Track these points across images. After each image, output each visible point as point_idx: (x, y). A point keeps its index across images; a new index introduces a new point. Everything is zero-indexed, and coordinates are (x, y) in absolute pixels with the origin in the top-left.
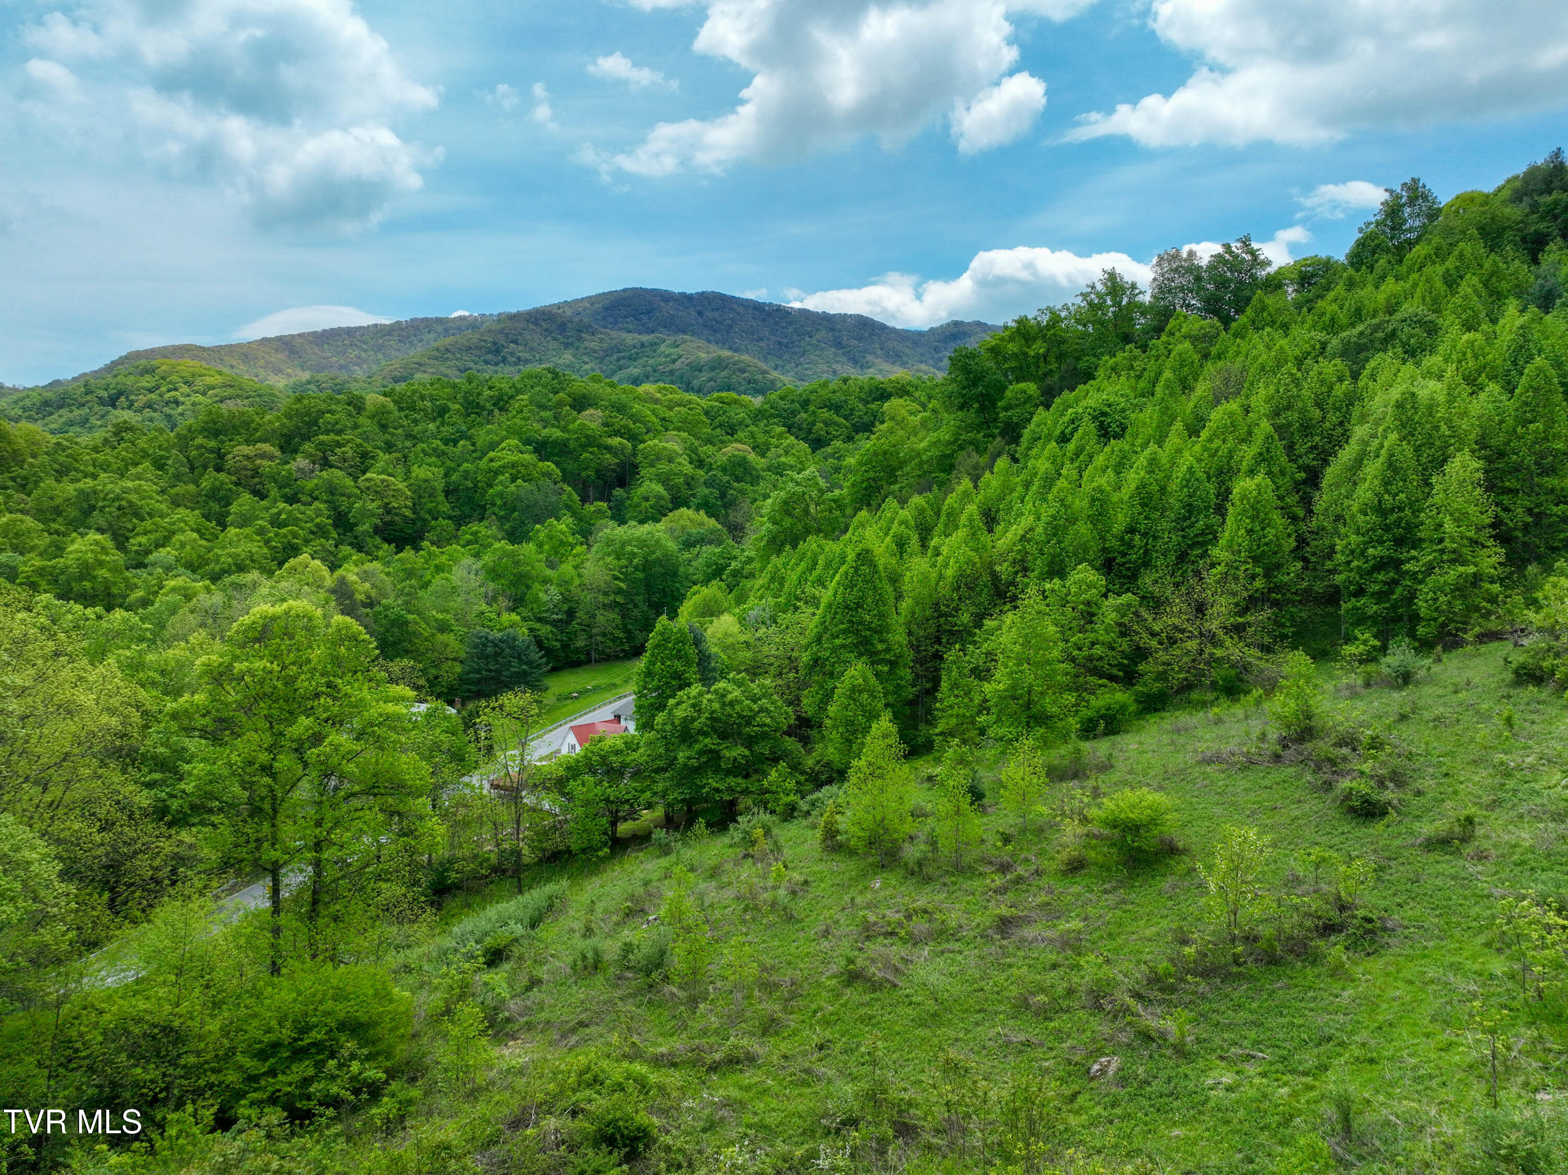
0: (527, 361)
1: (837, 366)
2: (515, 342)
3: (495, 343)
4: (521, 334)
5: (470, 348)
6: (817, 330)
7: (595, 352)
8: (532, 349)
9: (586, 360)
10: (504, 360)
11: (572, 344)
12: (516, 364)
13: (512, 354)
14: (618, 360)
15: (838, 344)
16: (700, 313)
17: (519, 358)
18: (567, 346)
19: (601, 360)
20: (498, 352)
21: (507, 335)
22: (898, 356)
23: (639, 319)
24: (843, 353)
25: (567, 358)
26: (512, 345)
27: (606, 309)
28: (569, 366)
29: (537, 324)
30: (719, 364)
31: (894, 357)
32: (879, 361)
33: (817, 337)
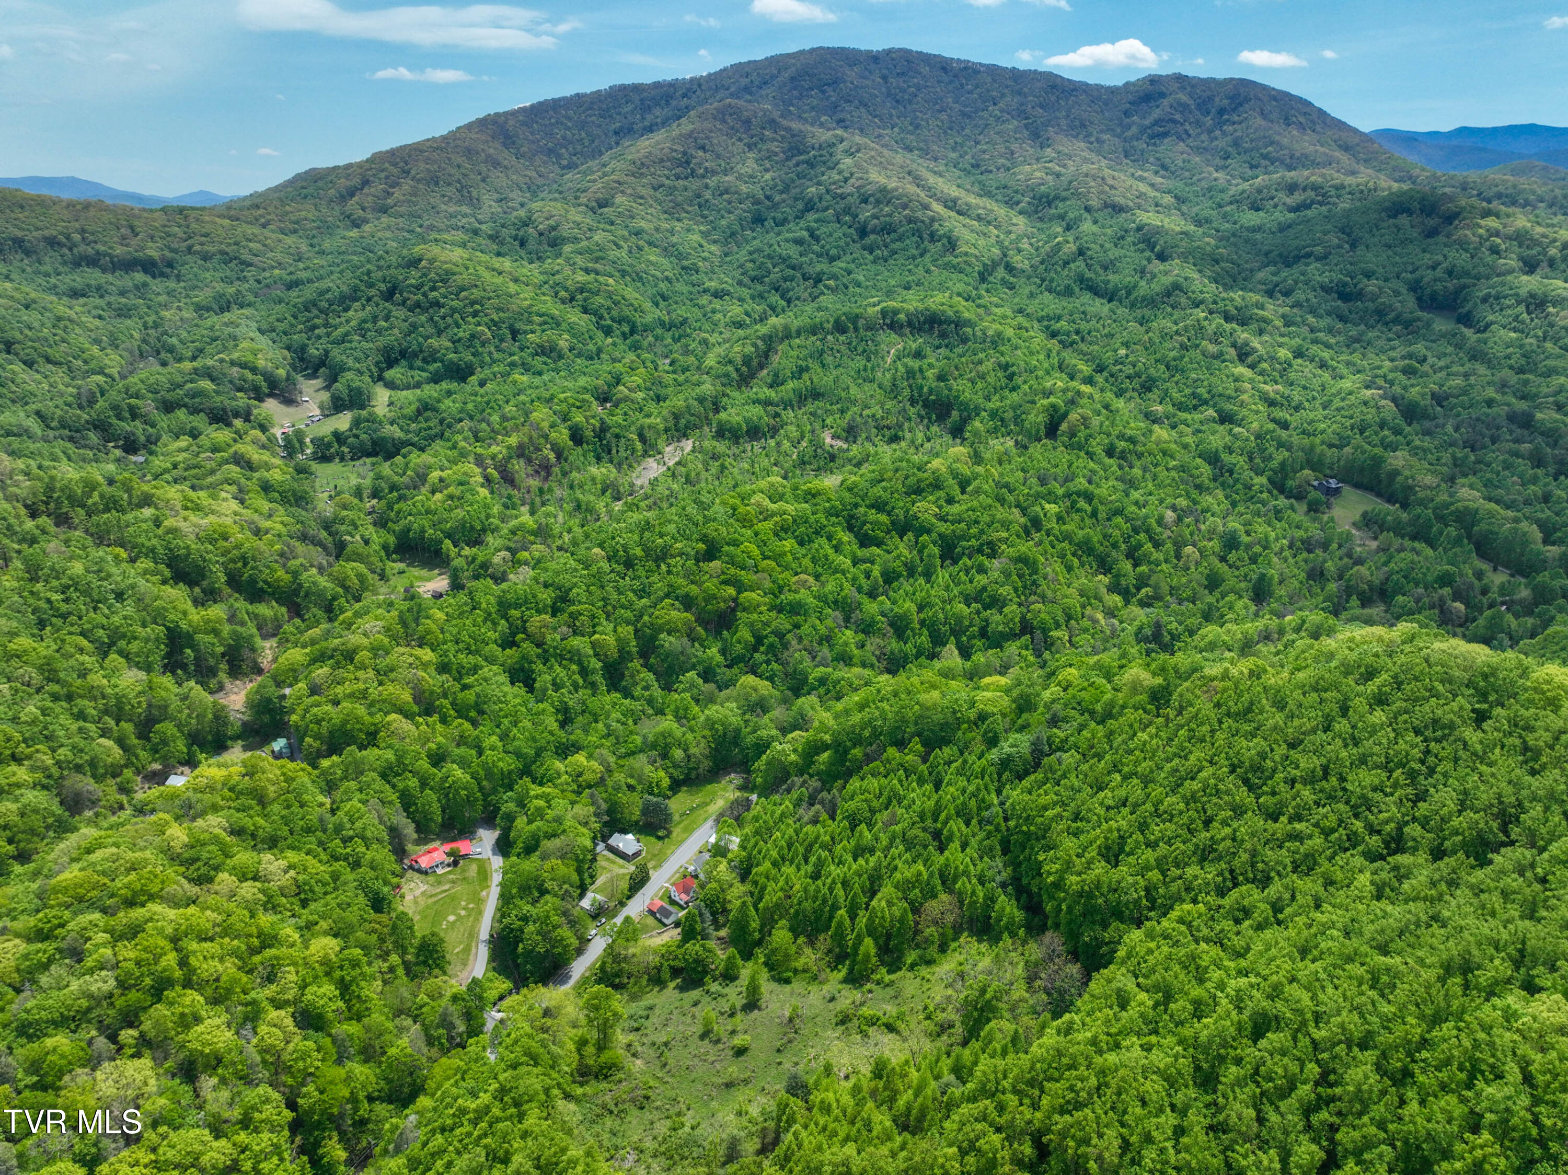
0: (714, 173)
1: (1015, 146)
2: (703, 148)
3: (684, 153)
4: (708, 138)
5: (662, 161)
6: (1003, 95)
7: (776, 154)
8: (718, 156)
9: (768, 165)
10: (693, 173)
11: (755, 145)
12: (703, 177)
13: (699, 165)
14: (797, 165)
15: (1022, 114)
16: (884, 78)
17: (706, 169)
18: (750, 147)
19: (782, 164)
20: (688, 163)
21: (696, 139)
22: (1083, 126)
23: (823, 92)
24: (1026, 127)
25: (749, 165)
26: (700, 153)
27: (792, 79)
28: (751, 177)
29: (724, 121)
30: (884, 196)
31: (1079, 128)
32: (1061, 137)
33: (1002, 105)
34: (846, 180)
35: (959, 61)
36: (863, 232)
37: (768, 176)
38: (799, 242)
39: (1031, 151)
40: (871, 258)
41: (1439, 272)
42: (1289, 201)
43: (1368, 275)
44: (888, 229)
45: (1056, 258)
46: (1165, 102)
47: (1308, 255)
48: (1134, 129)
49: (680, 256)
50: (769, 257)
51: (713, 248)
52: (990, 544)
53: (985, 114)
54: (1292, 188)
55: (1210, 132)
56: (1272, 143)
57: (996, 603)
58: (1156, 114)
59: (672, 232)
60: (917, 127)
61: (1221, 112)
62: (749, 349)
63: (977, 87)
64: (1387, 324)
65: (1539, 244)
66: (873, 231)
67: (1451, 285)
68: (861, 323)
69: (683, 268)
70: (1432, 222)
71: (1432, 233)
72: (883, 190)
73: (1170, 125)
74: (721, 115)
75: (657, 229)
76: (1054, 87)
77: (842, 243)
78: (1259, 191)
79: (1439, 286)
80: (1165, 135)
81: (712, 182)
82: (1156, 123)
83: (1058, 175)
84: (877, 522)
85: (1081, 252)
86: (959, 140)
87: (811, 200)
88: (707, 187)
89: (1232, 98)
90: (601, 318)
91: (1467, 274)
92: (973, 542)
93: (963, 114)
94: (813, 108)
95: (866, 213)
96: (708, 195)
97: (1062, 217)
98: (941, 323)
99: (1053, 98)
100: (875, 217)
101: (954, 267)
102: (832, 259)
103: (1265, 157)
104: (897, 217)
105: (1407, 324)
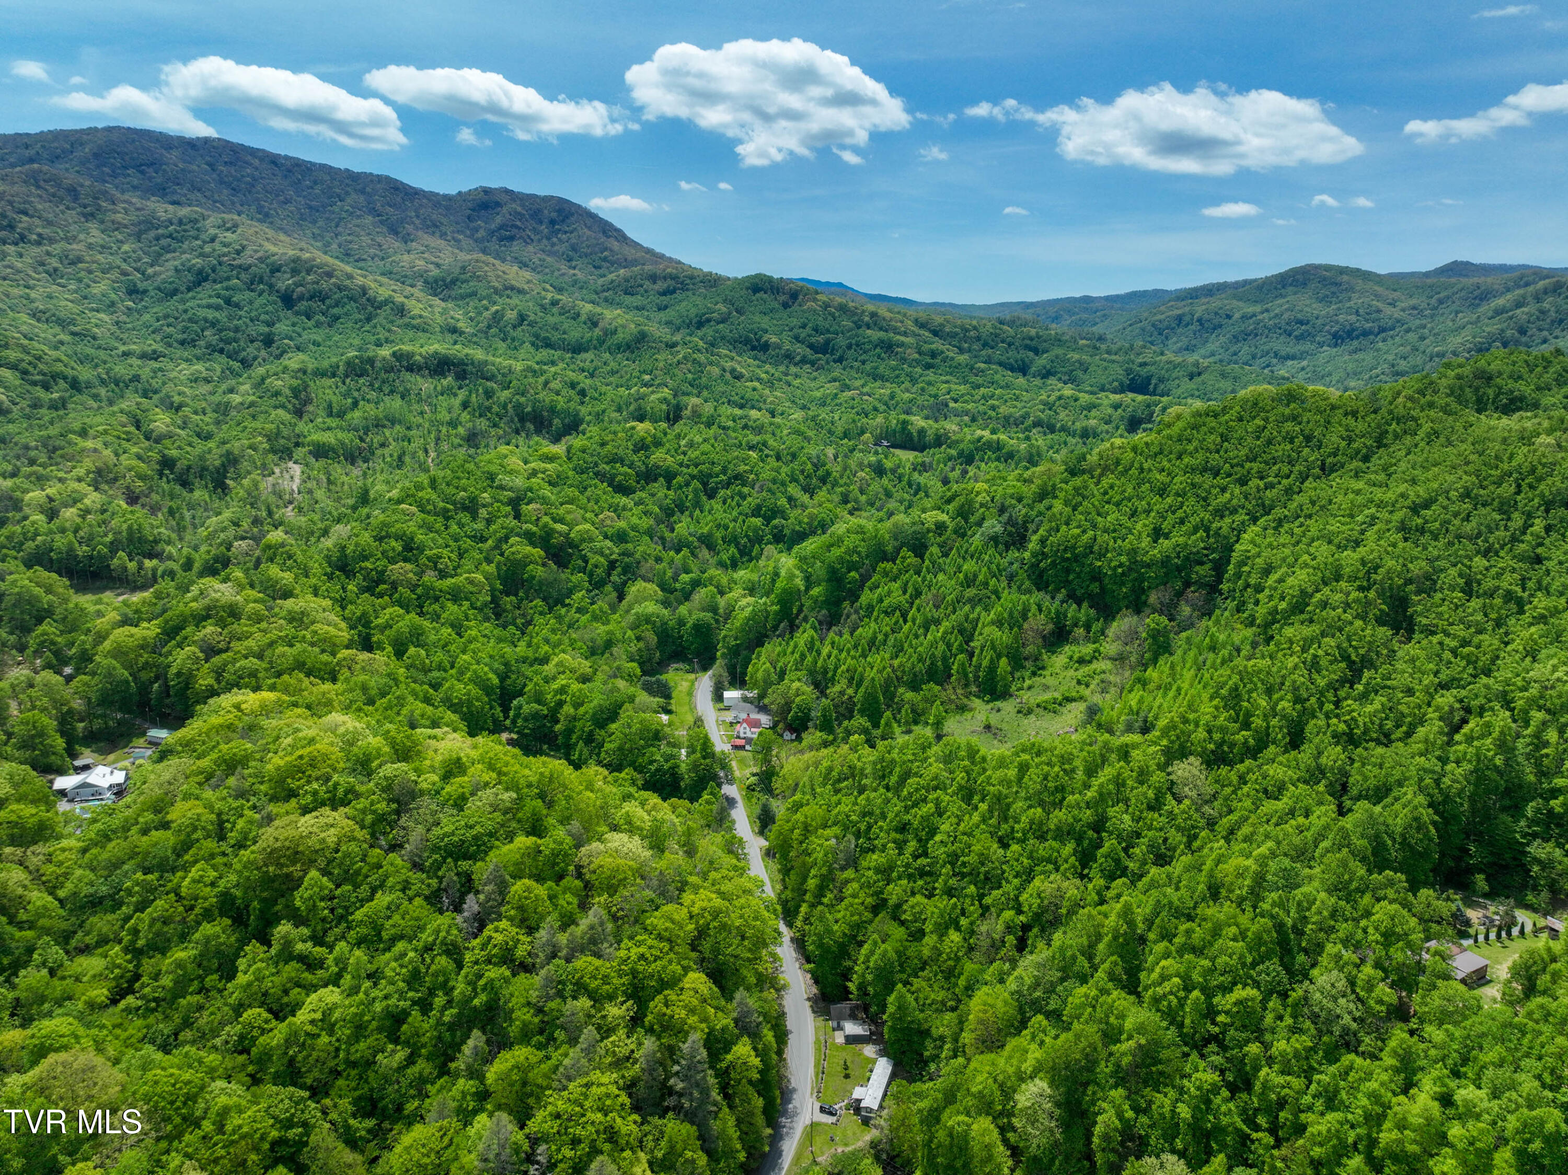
0: (52, 241)
1: (379, 239)
2: (25, 213)
4: (30, 203)
6: (347, 193)
7: (126, 226)
8: (50, 223)
9: (120, 237)
10: (23, 238)
11: (93, 215)
12: (39, 243)
13: (29, 230)
15: (374, 212)
16: (210, 165)
17: (40, 235)
18: (87, 217)
19: (138, 237)
21: (11, 203)
22: (435, 225)
23: (142, 172)
24: (381, 222)
25: (95, 234)
26: (25, 218)
27: (96, 156)
28: (103, 247)
29: (38, 187)
30: (297, 267)
31: (433, 227)
32: (420, 233)
33: (349, 200)
34: (238, 253)
35: (287, 157)
36: (288, 300)
37: (126, 247)
38: (218, 308)
39: (397, 244)
40: (310, 324)
41: (808, 330)
42: (656, 287)
43: (766, 331)
44: (320, 296)
45: (502, 324)
46: (505, 210)
47: (709, 320)
48: (481, 234)
49: (62, 323)
50: (191, 320)
51: (102, 316)
52: (737, 477)
53: (335, 208)
54: (653, 278)
55: (548, 239)
56: (606, 249)
57: (776, 512)
58: (499, 220)
59: (28, 298)
60: (267, 215)
61: (552, 222)
62: (295, 382)
63: (315, 183)
64: (796, 364)
65: (855, 314)
66: (301, 298)
67: (821, 339)
68: (378, 364)
69: (74, 334)
70: (782, 298)
71: (785, 306)
72: (296, 260)
73: (515, 231)
74: (34, 180)
75: (8, 296)
76: (396, 189)
77: (270, 308)
78: (627, 280)
79: (813, 340)
80: (512, 238)
81: (57, 248)
82: (502, 227)
83: (438, 265)
84: (625, 474)
85: (522, 318)
86: (316, 231)
87: (200, 272)
88: (48, 254)
89: (559, 211)
90: (25, 372)
91: (828, 331)
92: (722, 477)
93: (310, 208)
94: (135, 188)
95: (285, 282)
96: (55, 263)
97: (474, 294)
98: (454, 365)
99: (399, 199)
100: (297, 285)
101: (414, 327)
102: (270, 324)
103: (605, 259)
104: (324, 285)
105: (813, 363)
